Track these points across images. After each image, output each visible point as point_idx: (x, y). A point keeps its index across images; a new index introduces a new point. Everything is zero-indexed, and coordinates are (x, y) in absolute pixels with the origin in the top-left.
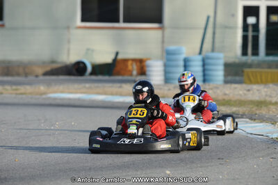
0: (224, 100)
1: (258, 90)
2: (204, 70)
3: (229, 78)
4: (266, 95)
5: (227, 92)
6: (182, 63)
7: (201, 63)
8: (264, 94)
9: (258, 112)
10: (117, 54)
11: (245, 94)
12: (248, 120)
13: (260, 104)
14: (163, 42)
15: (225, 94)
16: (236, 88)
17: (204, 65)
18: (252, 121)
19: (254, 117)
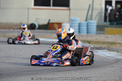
0: (96, 41)
1: (111, 37)
2: (87, 28)
3: (99, 32)
4: (115, 40)
5: (98, 38)
6: (77, 25)
7: (86, 25)
8: (114, 39)
9: (111, 47)
10: (49, 20)
11: (105, 39)
12: (107, 50)
13: (112, 43)
14: (70, 15)
15: (97, 39)
16: (101, 36)
17: (87, 26)
18: (109, 51)
19: (109, 49)
